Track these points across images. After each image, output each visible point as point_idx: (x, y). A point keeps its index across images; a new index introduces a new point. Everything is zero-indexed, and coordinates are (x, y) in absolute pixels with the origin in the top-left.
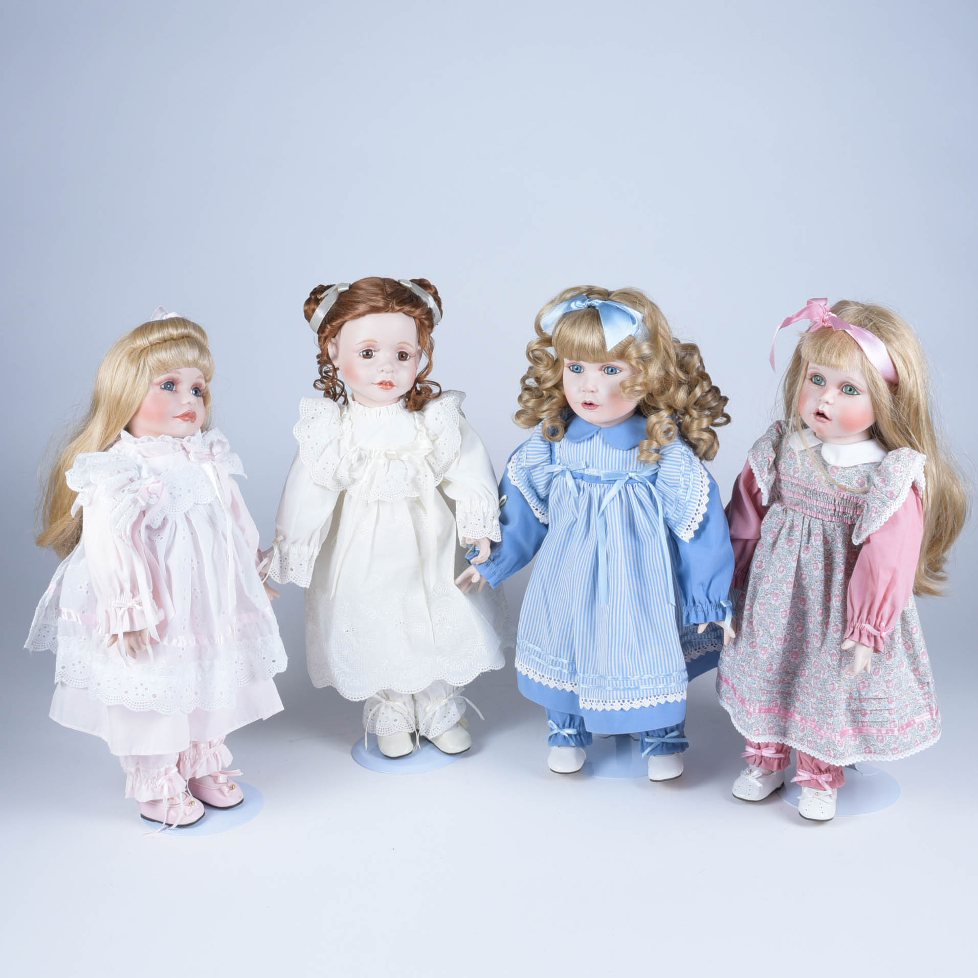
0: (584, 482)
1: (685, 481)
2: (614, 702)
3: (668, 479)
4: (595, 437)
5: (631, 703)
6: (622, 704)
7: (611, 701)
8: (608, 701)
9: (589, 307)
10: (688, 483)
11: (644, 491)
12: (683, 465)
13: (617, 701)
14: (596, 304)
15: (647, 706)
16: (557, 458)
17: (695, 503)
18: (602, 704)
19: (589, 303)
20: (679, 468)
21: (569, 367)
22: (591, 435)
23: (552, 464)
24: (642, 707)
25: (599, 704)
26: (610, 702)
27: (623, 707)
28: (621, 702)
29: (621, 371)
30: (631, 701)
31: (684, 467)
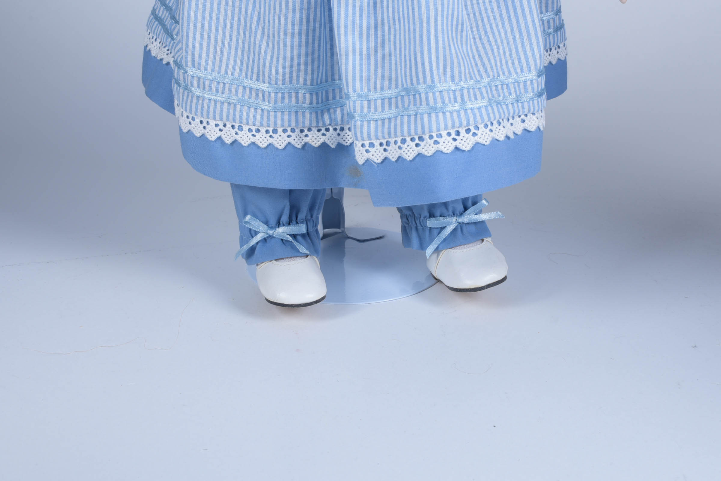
2: (440, 136)
5: (475, 134)
6: (455, 140)
7: (434, 134)
8: (426, 137)
13: (444, 133)
15: (501, 137)
18: (413, 144)
24: (495, 141)
25: (404, 146)
26: (431, 137)
27: (456, 144)
28: (453, 135)
30: (473, 130)
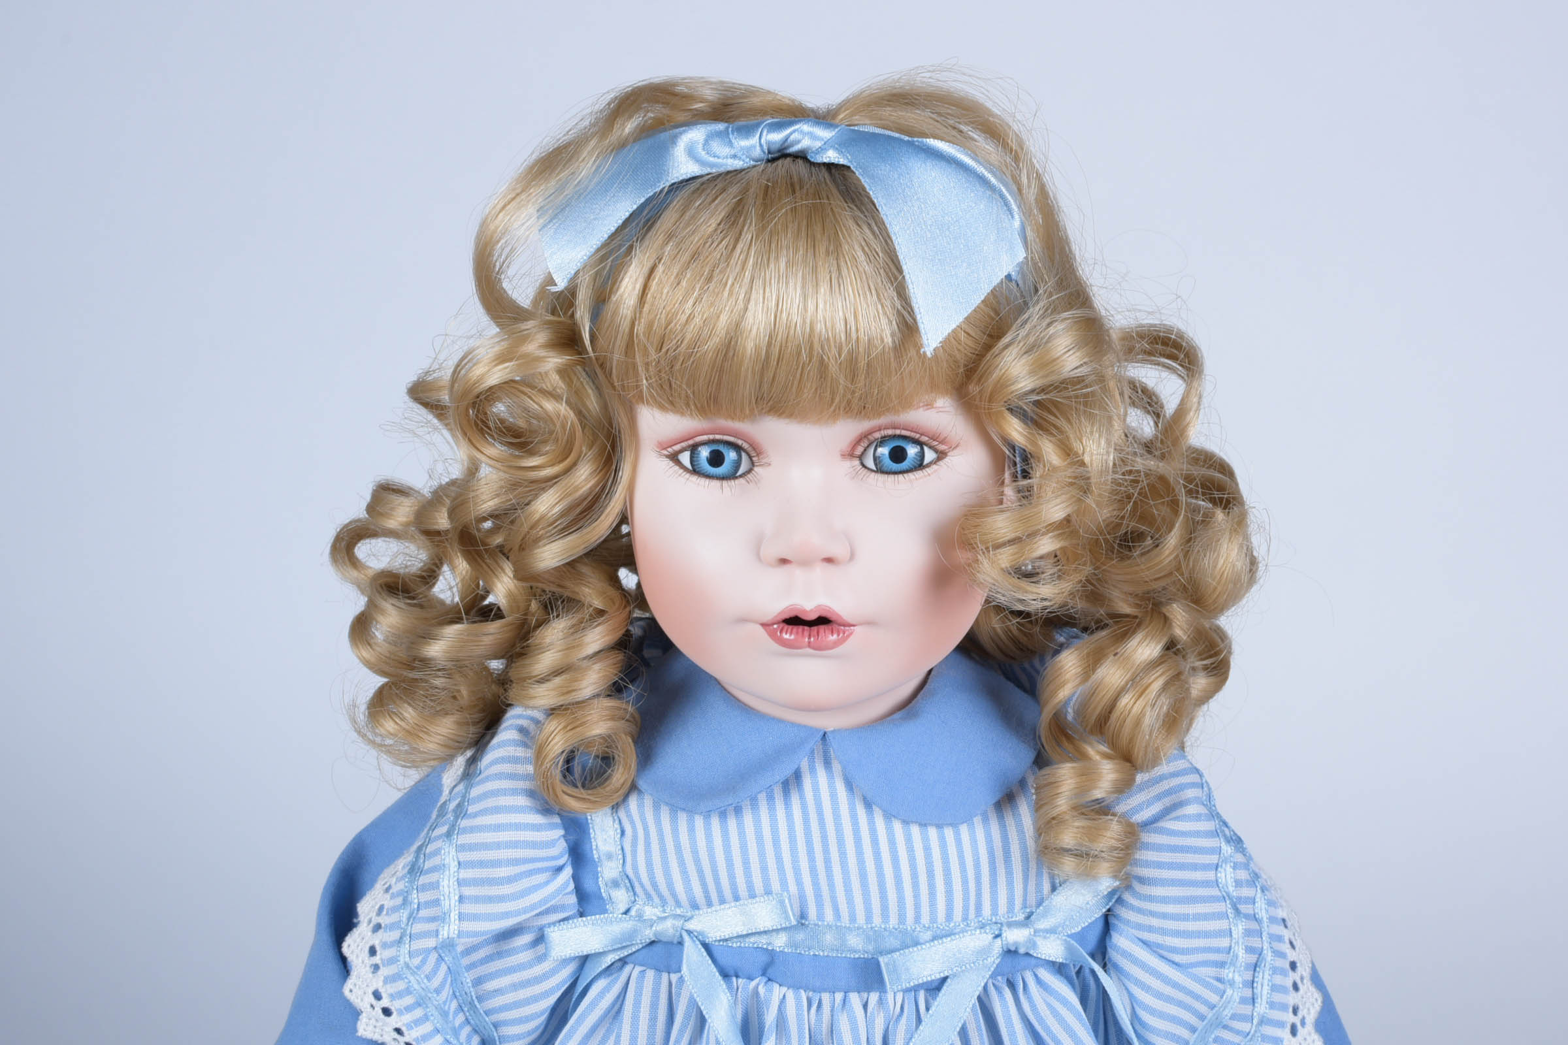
0: (777, 991)
1: (1248, 933)
3: (1178, 934)
4: (807, 782)
9: (779, 155)
10: (1255, 942)
11: (1065, 1002)
12: (1225, 861)
14: (805, 143)
16: (615, 884)
17: (1280, 1024)
19: (776, 137)
20: (1210, 875)
21: (674, 458)
22: (787, 771)
23: (582, 915)
29: (941, 455)
31: (1229, 870)
